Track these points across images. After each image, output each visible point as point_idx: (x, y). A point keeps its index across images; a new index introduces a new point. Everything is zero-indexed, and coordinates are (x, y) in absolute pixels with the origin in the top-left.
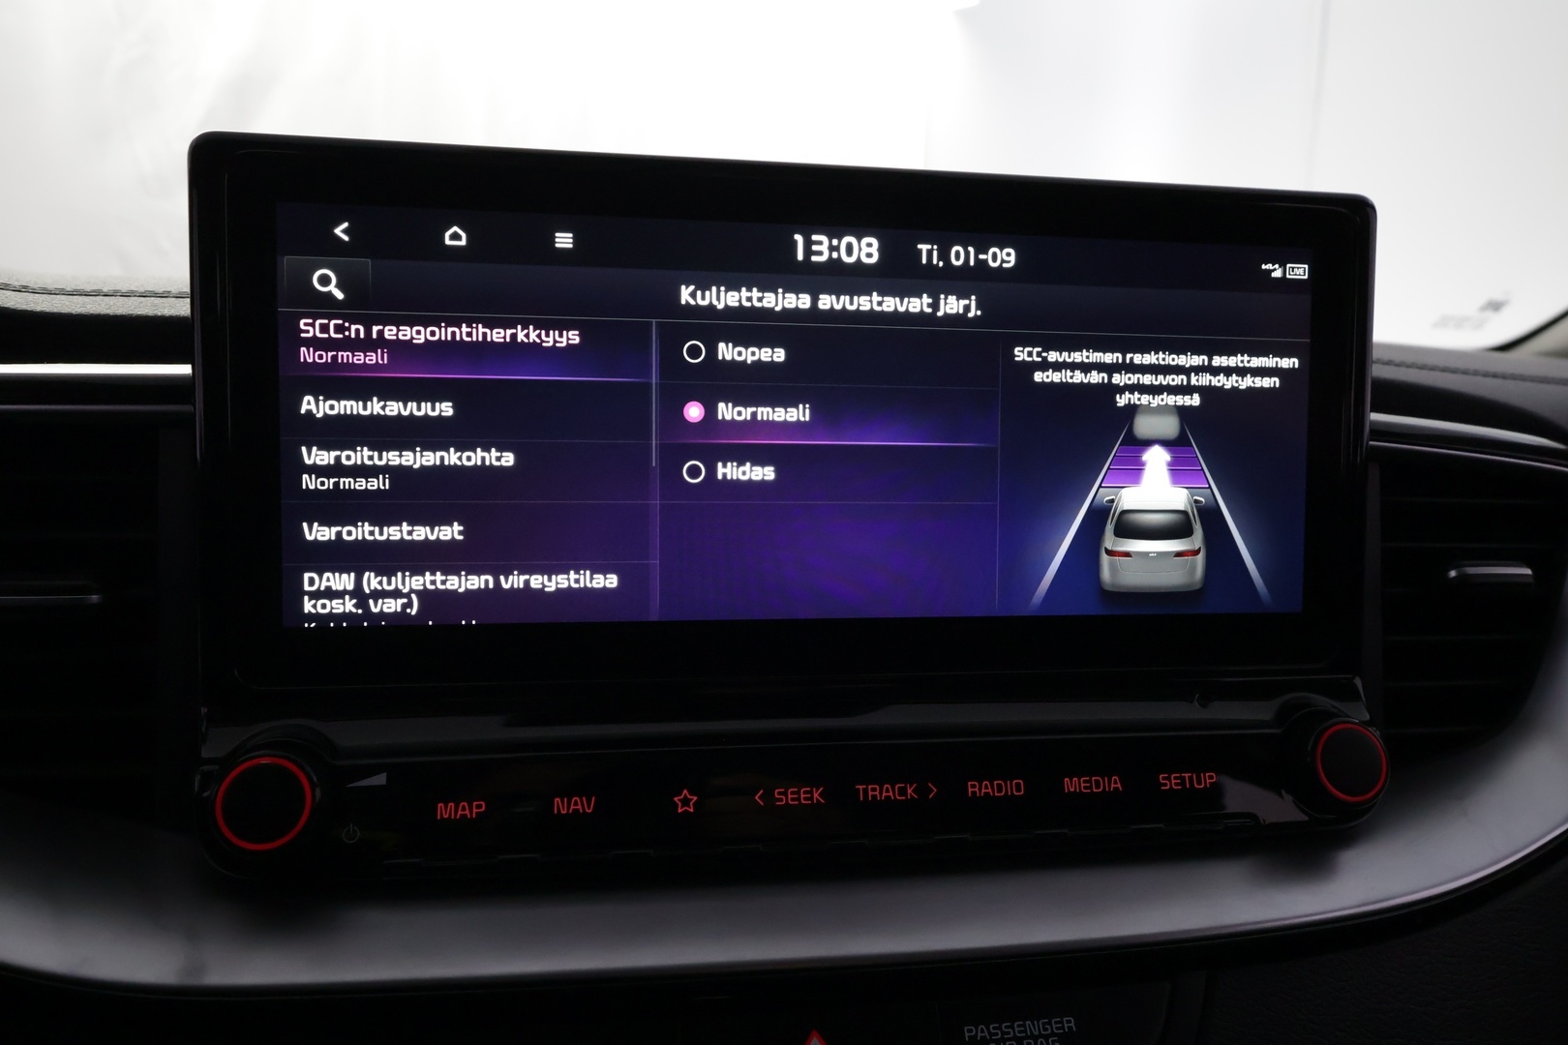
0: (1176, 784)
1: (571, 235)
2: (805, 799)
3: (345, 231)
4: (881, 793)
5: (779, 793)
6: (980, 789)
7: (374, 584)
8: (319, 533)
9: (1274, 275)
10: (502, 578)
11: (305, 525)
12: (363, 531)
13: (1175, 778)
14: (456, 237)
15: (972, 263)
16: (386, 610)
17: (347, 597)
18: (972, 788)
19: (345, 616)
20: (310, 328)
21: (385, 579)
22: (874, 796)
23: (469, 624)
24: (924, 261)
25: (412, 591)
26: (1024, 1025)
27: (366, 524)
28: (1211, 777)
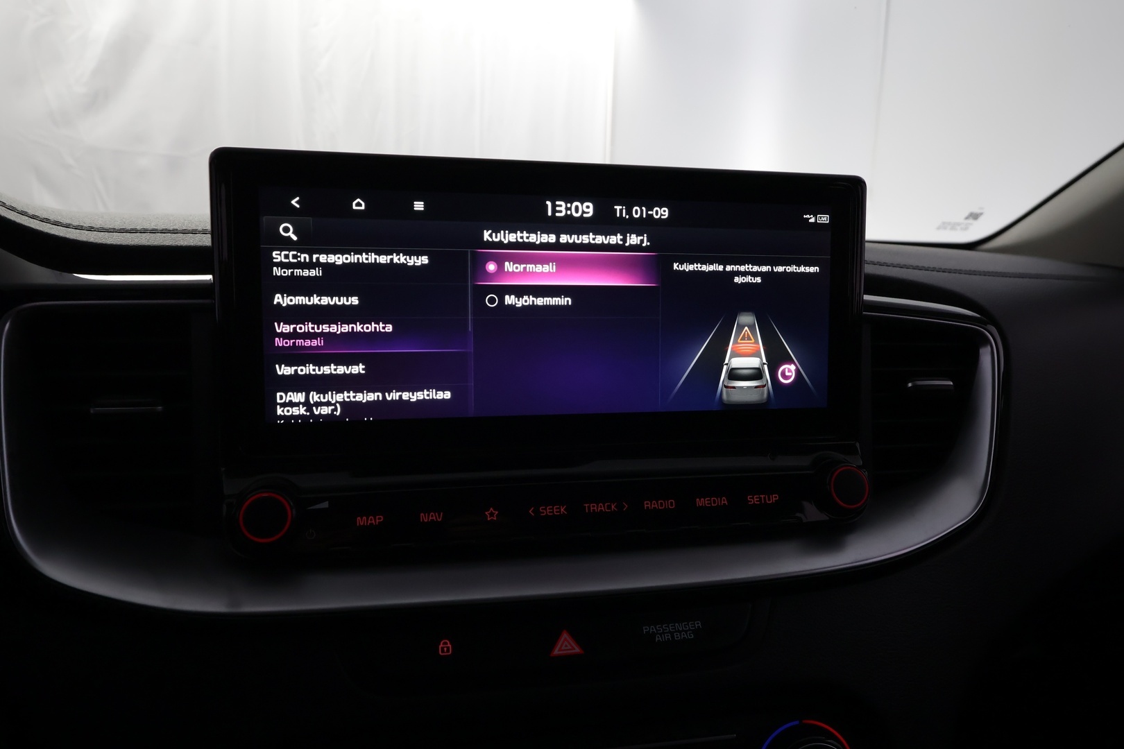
0: (757, 501)
1: (423, 203)
2: (557, 512)
3: (297, 202)
4: (597, 508)
5: (542, 509)
6: (651, 505)
7: (316, 398)
8: (285, 370)
9: (810, 221)
10: (387, 394)
11: (277, 366)
12: (309, 369)
13: (756, 498)
14: (359, 205)
15: (644, 216)
16: (322, 413)
17: (301, 406)
18: (647, 505)
19: (300, 416)
20: (278, 256)
21: (322, 396)
22: (594, 510)
23: (369, 420)
24: (618, 215)
25: (337, 402)
26: (674, 626)
27: (311, 365)
28: (776, 497)
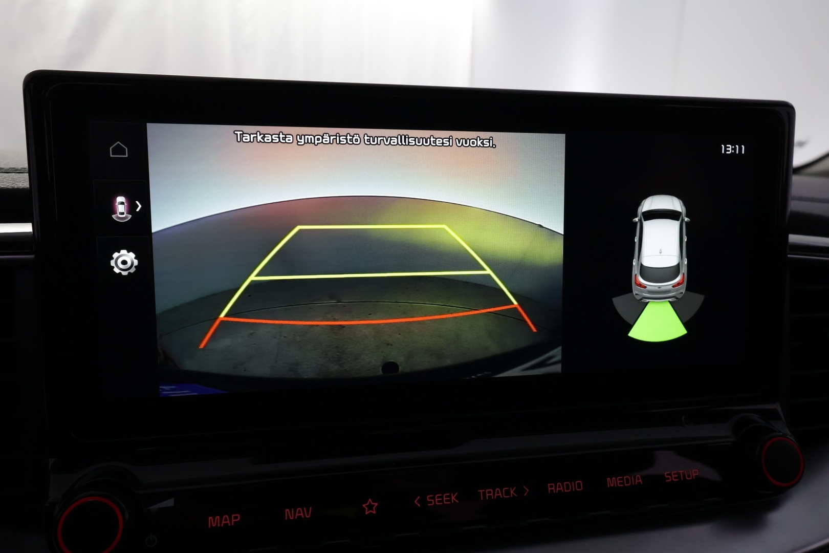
0: (675, 478)
2: (446, 501)
5: (430, 498)
6: (556, 488)
13: (674, 474)
18: (551, 488)
22: (490, 497)
28: (695, 472)
